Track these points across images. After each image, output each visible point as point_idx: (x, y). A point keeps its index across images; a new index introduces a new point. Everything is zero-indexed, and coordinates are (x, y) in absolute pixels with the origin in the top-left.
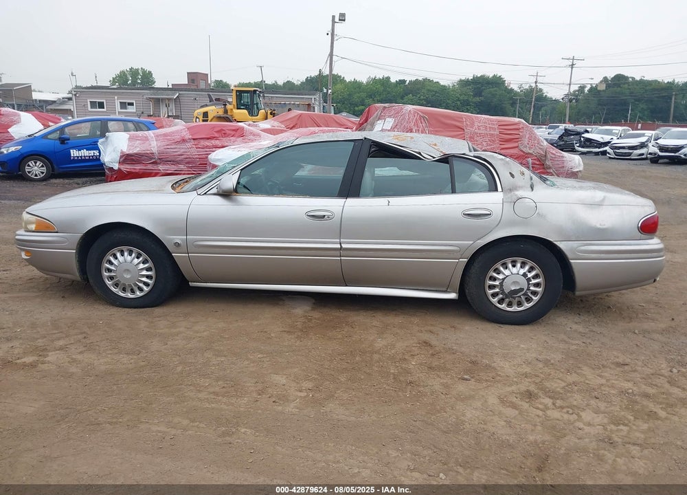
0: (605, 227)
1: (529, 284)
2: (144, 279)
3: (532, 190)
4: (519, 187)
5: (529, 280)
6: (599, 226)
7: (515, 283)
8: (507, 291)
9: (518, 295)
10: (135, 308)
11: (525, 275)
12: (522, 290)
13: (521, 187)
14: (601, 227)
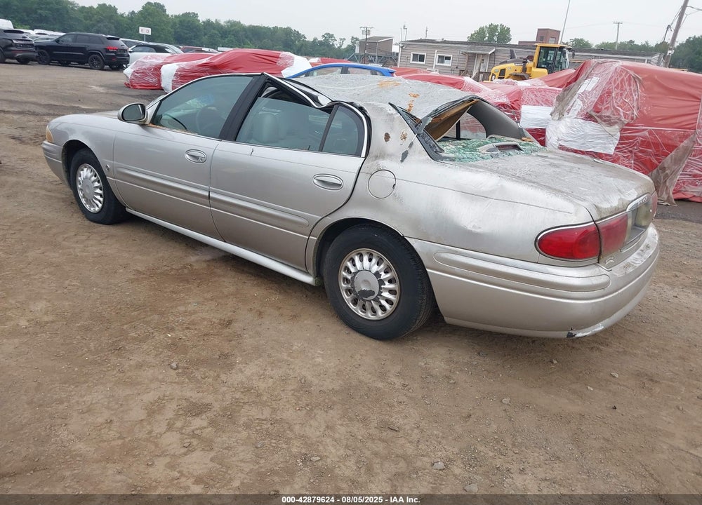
0: (478, 231)
1: (380, 288)
2: (98, 197)
3: (402, 161)
4: (388, 155)
5: (381, 282)
6: (470, 227)
7: (366, 282)
8: (357, 291)
9: (369, 299)
10: (95, 222)
11: (377, 274)
12: (372, 293)
13: (390, 156)
14: (473, 230)
